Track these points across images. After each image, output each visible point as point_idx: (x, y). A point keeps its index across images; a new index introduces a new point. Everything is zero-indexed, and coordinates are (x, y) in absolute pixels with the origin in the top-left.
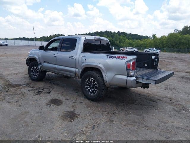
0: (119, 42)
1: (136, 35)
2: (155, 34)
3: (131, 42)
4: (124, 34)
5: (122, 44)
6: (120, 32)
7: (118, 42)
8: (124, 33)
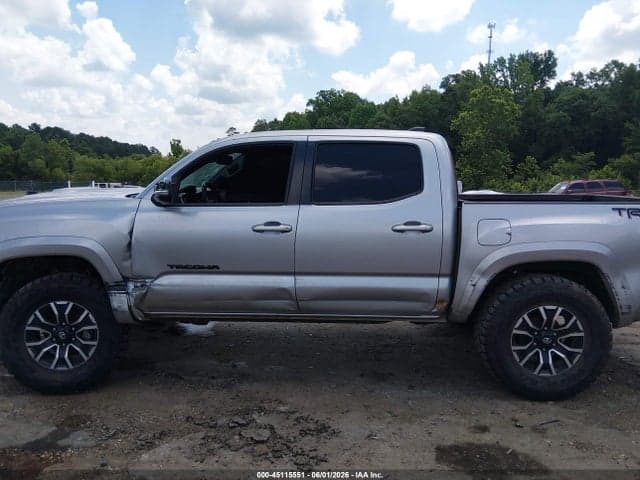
0: (47, 164)
1: (105, 141)
2: (179, 142)
3: (100, 165)
4: (56, 133)
5: (59, 171)
6: (42, 127)
7: (40, 162)
8: (57, 130)
